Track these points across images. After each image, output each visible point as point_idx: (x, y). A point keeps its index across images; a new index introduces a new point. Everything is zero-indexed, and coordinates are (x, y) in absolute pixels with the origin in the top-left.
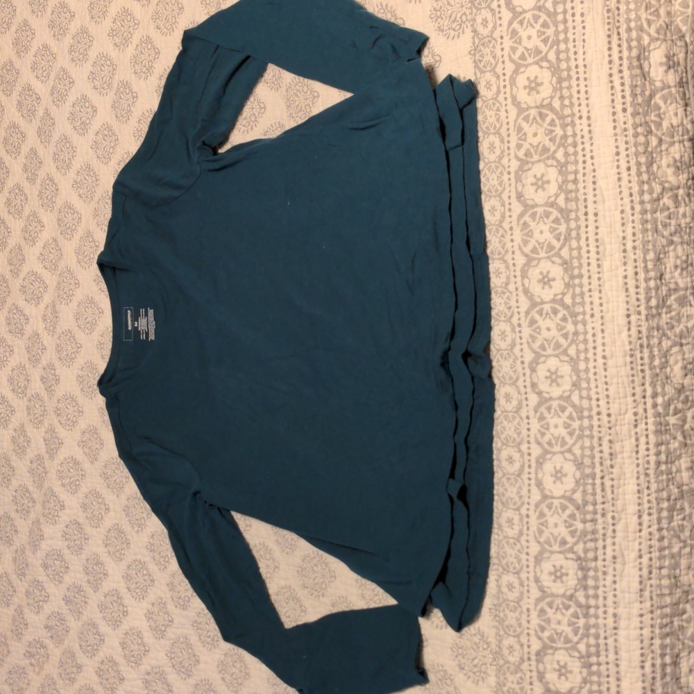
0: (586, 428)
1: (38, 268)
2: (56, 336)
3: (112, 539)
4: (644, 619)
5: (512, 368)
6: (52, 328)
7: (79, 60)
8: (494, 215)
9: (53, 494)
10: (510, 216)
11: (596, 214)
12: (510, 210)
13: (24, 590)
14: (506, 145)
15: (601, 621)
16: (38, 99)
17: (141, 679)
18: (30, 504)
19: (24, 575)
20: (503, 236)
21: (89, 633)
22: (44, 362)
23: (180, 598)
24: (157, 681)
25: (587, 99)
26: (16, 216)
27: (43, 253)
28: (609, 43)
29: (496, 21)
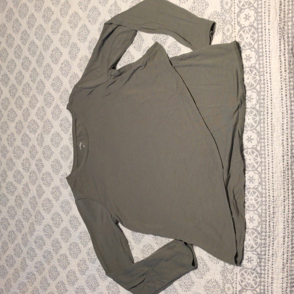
0: (264, 201)
1: (35, 118)
2: (43, 148)
3: (64, 233)
4: (284, 280)
6: (40, 144)
7: (55, 32)
9: (40, 213)
11: (272, 114)
13: (26, 251)
15: (266, 280)
16: (37, 47)
17: (74, 291)
18: (29, 216)
19: (26, 245)
21: (53, 271)
22: (37, 158)
23: (92, 259)
24: (81, 292)
25: (270, 65)
26: (26, 96)
27: (38, 112)
28: (280, 42)
29: (233, 30)
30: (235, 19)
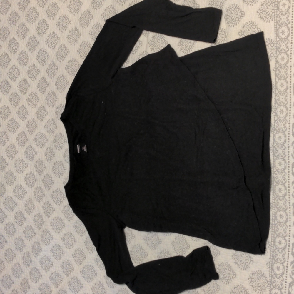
1: (44, 131)
2: (52, 163)
3: (77, 254)
5: (284, 204)
6: (49, 159)
7: (73, 42)
8: (281, 140)
9: (48, 232)
10: (289, 142)
12: (289, 139)
13: (28, 272)
14: (289, 112)
16: (48, 56)
18: (32, 234)
19: (29, 265)
20: (284, 149)
22: (45, 173)
27: (47, 125)
29: (288, 59)
30: (291, 48)
